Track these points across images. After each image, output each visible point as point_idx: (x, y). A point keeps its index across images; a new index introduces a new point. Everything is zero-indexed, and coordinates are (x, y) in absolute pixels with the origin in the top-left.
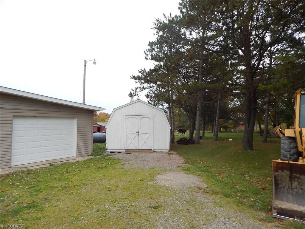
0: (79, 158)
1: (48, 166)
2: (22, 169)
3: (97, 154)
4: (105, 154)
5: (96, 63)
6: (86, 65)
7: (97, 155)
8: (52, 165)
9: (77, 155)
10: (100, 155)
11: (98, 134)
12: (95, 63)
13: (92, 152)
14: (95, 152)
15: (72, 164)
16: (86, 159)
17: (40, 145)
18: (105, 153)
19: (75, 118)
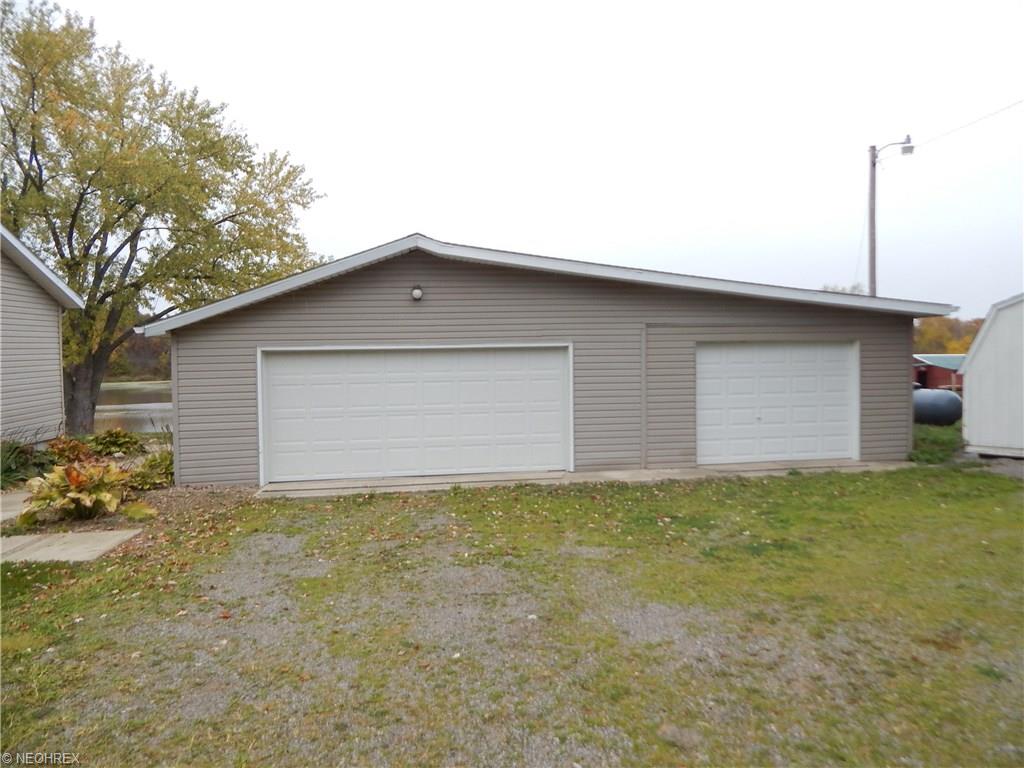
0: (869, 464)
1: (783, 474)
2: (725, 474)
3: (928, 457)
4: (959, 461)
5: (912, 148)
6: (877, 165)
7: (929, 461)
8: (794, 473)
9: (862, 454)
10: (942, 460)
11: (926, 394)
12: (908, 150)
13: (910, 450)
14: (923, 452)
15: (853, 478)
16: (892, 467)
17: (759, 419)
18: (958, 457)
19: (851, 342)
